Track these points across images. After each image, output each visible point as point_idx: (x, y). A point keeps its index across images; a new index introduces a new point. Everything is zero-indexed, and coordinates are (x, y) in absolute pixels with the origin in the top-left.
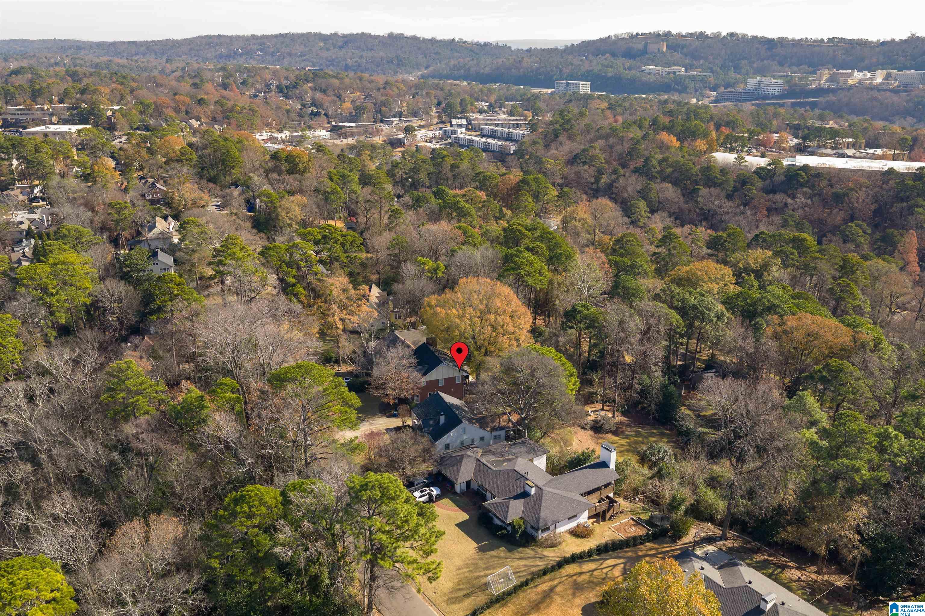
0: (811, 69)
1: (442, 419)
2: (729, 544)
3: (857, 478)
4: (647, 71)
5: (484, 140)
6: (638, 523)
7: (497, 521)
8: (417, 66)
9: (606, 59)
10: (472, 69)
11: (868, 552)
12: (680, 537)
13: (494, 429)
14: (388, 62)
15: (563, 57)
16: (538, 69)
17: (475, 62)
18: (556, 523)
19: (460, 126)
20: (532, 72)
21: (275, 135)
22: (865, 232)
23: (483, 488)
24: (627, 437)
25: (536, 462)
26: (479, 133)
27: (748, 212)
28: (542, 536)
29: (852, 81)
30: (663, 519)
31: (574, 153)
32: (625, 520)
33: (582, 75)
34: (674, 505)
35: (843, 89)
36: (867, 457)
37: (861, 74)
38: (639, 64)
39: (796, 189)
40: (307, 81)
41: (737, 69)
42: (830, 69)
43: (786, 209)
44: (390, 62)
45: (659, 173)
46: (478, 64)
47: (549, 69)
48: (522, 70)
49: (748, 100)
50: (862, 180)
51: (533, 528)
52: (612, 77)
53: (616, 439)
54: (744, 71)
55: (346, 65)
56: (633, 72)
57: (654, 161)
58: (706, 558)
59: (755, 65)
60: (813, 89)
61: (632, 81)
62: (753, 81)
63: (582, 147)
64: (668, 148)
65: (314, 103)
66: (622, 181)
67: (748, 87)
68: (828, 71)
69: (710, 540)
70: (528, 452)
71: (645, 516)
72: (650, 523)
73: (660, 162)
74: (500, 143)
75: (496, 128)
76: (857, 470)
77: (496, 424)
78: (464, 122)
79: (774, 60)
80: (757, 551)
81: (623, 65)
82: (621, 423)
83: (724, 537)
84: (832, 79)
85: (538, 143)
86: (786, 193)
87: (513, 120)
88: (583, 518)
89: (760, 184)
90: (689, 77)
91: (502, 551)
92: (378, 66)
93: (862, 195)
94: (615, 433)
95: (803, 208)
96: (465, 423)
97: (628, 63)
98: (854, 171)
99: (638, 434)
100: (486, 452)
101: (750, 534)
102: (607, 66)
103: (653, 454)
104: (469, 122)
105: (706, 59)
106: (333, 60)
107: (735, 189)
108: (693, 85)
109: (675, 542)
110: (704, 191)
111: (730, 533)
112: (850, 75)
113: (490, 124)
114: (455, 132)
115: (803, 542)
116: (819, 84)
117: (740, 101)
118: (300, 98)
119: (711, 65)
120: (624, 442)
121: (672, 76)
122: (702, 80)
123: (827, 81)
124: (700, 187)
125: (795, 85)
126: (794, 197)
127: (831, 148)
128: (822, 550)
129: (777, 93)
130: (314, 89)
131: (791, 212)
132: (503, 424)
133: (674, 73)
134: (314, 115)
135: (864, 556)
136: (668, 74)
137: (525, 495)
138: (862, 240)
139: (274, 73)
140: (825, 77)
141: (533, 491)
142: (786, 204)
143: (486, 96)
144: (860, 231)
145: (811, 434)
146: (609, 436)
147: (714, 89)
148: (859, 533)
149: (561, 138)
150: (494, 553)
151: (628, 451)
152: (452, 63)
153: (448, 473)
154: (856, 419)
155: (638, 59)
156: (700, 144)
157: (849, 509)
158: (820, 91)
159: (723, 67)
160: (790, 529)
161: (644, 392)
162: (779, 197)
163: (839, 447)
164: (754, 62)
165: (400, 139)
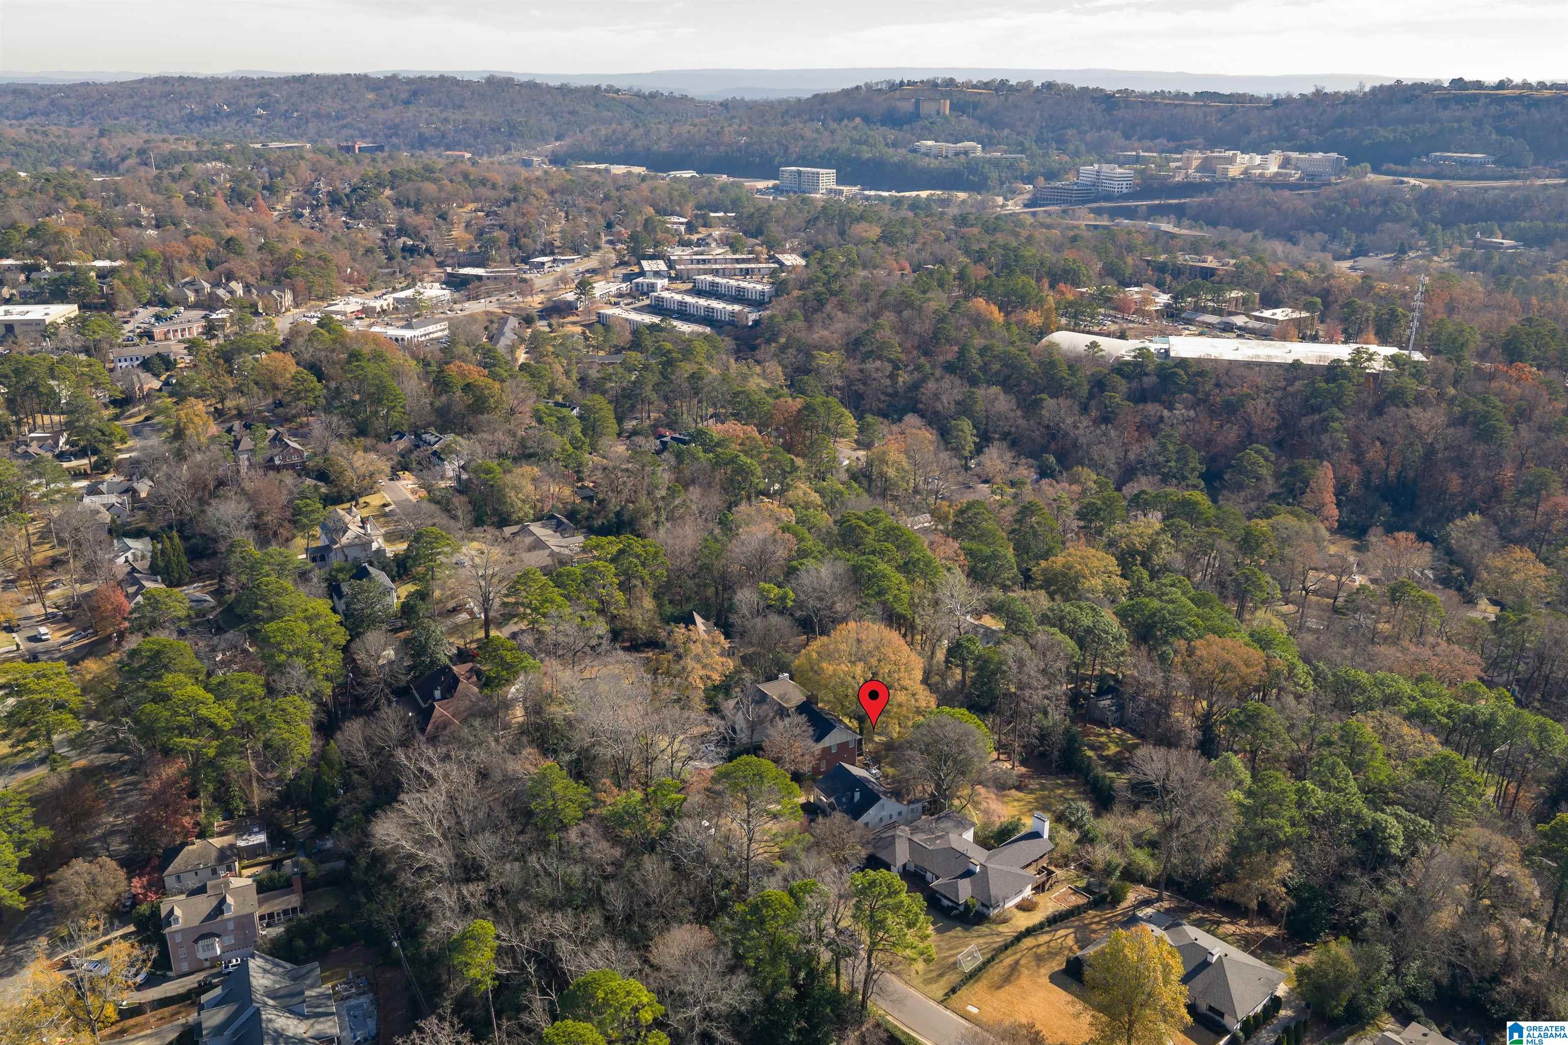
0: (1172, 145)
1: (857, 796)
2: (1166, 905)
3: (1281, 836)
4: (923, 150)
5: (703, 302)
6: (1076, 891)
7: (946, 902)
8: (543, 136)
9: (855, 128)
10: (638, 144)
11: (1294, 903)
12: (1119, 902)
13: (910, 802)
14: (493, 130)
15: (785, 124)
16: (748, 145)
17: (641, 131)
18: (1006, 899)
19: (657, 274)
20: (739, 150)
21: (372, 303)
22: (1267, 459)
23: (923, 869)
24: (1032, 792)
25: (965, 836)
26: (690, 286)
27: (1113, 433)
28: (993, 913)
29: (1234, 171)
30: (1101, 884)
31: (853, 336)
32: (1063, 889)
33: (822, 157)
34: (1108, 870)
35: (1221, 184)
36: (1287, 814)
37: (1247, 157)
38: (909, 135)
39: (1174, 394)
40: (381, 185)
41: (1061, 144)
42: (1200, 151)
43: (1162, 426)
44: (496, 130)
45: (984, 368)
46: (647, 133)
47: (766, 147)
48: (722, 148)
49: (1084, 202)
50: (1261, 381)
51: (983, 905)
52: (868, 160)
53: (1021, 795)
54: (1072, 147)
55: (421, 135)
56: (902, 151)
57: (974, 352)
58: (1150, 920)
59: (1088, 138)
60: (1178, 183)
61: (901, 167)
62: (1089, 171)
63: (865, 326)
64: (989, 323)
65: (402, 231)
66: (931, 385)
67: (1083, 179)
68: (1197, 154)
69: (1147, 903)
70: (957, 827)
71: (1081, 884)
72: (1088, 889)
73: (983, 351)
74: (729, 308)
75: (718, 280)
76: (1280, 828)
77: (911, 796)
78: (662, 266)
79: (1115, 130)
80: (1192, 910)
81: (885, 138)
82: (1022, 776)
83: (1160, 899)
84: (1206, 166)
85: (796, 316)
86: (1162, 402)
87: (737, 261)
88: (1028, 892)
89: (1123, 385)
90: (989, 161)
91: (958, 931)
92: (476, 137)
93: (1260, 404)
94: (1019, 788)
95: (1184, 422)
96: (884, 799)
97: (892, 134)
98: (1248, 365)
99: (1043, 787)
100: (915, 830)
101: (1184, 895)
102: (860, 143)
103: (1072, 814)
104: (671, 264)
105: (1012, 127)
106: (396, 126)
107: (1091, 396)
108: (995, 175)
109: (1114, 907)
110: (1050, 403)
111: (1166, 894)
112: (1231, 161)
113: (706, 272)
114: (652, 287)
115: (1237, 899)
116: (1187, 176)
117: (1071, 203)
118: (376, 218)
119: (1020, 138)
120: (1030, 797)
121: (962, 157)
122: (1011, 166)
123: (1198, 170)
124: (1043, 396)
125: (1151, 177)
126: (1171, 408)
127: (1214, 312)
128: (1254, 905)
129: (1125, 191)
130: (398, 203)
131: (1168, 429)
132: (918, 795)
133: (966, 153)
134: (410, 251)
135: (1291, 905)
136: (957, 154)
137: (969, 873)
138: (1264, 471)
139: (314, 165)
140: (1195, 163)
141: (978, 869)
142: (1161, 418)
143: (679, 204)
144: (1262, 460)
145: (1238, 795)
146: (1013, 792)
147: (1029, 180)
148: (1285, 885)
149: (828, 307)
150: (952, 933)
151: (1037, 809)
152: (604, 131)
153: (883, 855)
154: (1277, 779)
155: (906, 127)
156: (1034, 318)
157: (1275, 864)
158: (1188, 188)
159: (1039, 140)
160: (1224, 886)
161: (1043, 736)
162: (1152, 409)
163: (1263, 807)
164: (1086, 132)
165: (570, 303)
